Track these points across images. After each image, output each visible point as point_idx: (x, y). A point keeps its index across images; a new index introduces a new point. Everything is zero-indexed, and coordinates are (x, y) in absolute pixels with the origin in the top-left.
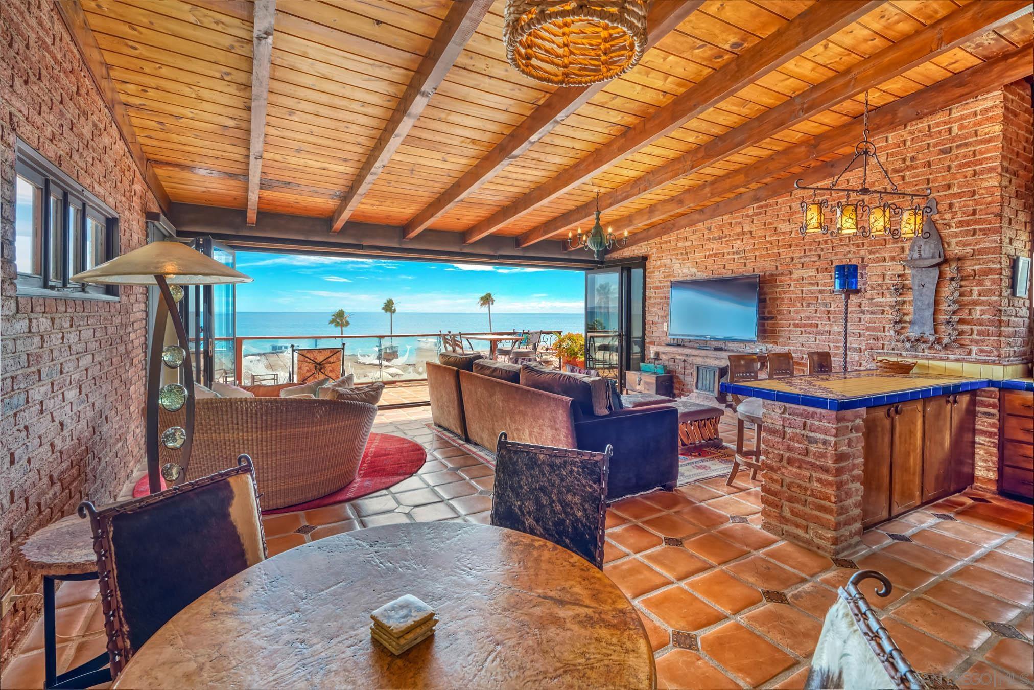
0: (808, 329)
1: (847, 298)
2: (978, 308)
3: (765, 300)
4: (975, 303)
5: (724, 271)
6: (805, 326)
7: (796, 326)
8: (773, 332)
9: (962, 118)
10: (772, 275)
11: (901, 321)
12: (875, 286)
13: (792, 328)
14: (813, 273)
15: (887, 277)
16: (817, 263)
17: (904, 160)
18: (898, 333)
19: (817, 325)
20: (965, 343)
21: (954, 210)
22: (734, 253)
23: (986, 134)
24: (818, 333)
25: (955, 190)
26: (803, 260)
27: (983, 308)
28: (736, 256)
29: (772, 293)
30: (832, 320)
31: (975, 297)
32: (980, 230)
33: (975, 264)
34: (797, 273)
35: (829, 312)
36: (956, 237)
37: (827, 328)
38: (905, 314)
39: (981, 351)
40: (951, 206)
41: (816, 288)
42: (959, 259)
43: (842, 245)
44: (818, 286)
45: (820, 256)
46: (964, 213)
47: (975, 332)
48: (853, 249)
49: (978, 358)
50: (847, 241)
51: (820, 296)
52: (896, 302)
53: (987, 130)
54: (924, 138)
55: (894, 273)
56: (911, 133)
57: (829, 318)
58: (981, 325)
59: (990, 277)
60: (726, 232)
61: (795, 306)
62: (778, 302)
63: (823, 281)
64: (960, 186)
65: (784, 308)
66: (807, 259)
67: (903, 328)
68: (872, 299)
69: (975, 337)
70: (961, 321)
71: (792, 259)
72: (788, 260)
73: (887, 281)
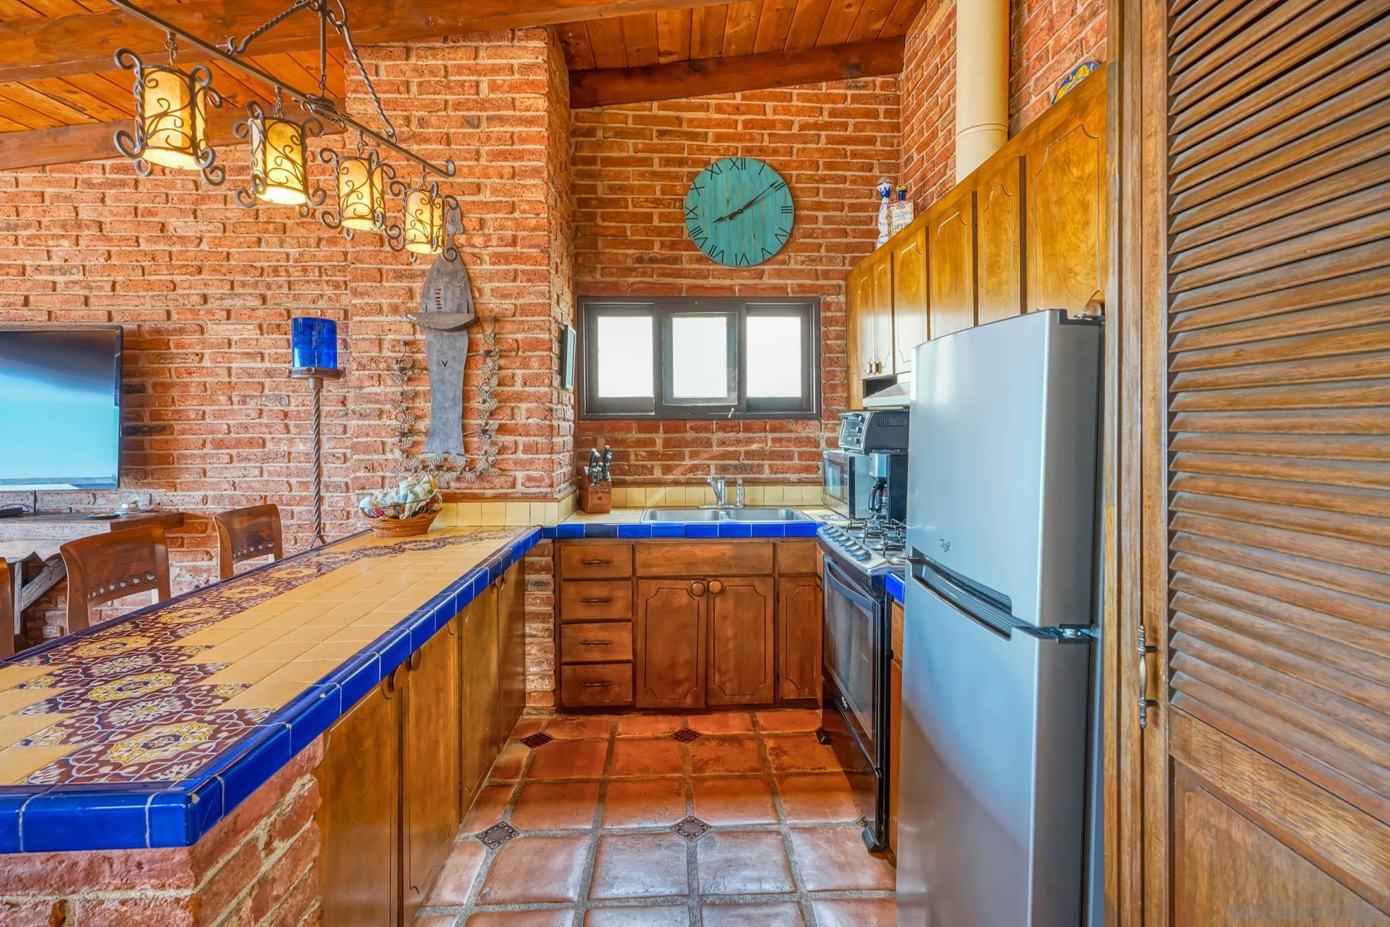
0: (245, 451)
1: (319, 387)
2: (524, 406)
3: (141, 389)
4: (520, 397)
5: (25, 312)
6: (238, 444)
7: (219, 444)
8: (165, 460)
9: (494, 70)
10: (158, 331)
11: (411, 432)
12: (364, 361)
13: (208, 449)
14: (251, 332)
15: (386, 345)
16: (260, 313)
17: (408, 120)
18: (407, 453)
19: (264, 441)
20: (508, 467)
21: (486, 231)
22: (52, 270)
23: (527, 109)
24: (266, 459)
25: (486, 196)
26: (227, 303)
27: (530, 405)
28: (60, 279)
29: (157, 373)
30: (293, 430)
31: (518, 387)
32: (523, 272)
33: (518, 331)
34: (218, 331)
35: (286, 415)
36: (491, 280)
37: (284, 448)
38: (418, 418)
39: (529, 479)
40: (482, 223)
41: (259, 365)
42: (496, 320)
44: (263, 360)
45: (264, 299)
46: (501, 239)
47: (521, 448)
49: (526, 490)
51: (267, 382)
52: (402, 394)
53: (529, 103)
54: (439, 88)
55: (398, 337)
56: (418, 71)
57: (287, 426)
58: (527, 435)
59: (537, 353)
60: (28, 215)
61: (214, 402)
62: (175, 393)
63: (272, 351)
64: (495, 191)
65: (191, 407)
66: (238, 302)
67: (415, 444)
68: (361, 388)
69: (521, 456)
70: (502, 429)
71: (205, 299)
72: (196, 299)
73: (387, 353)
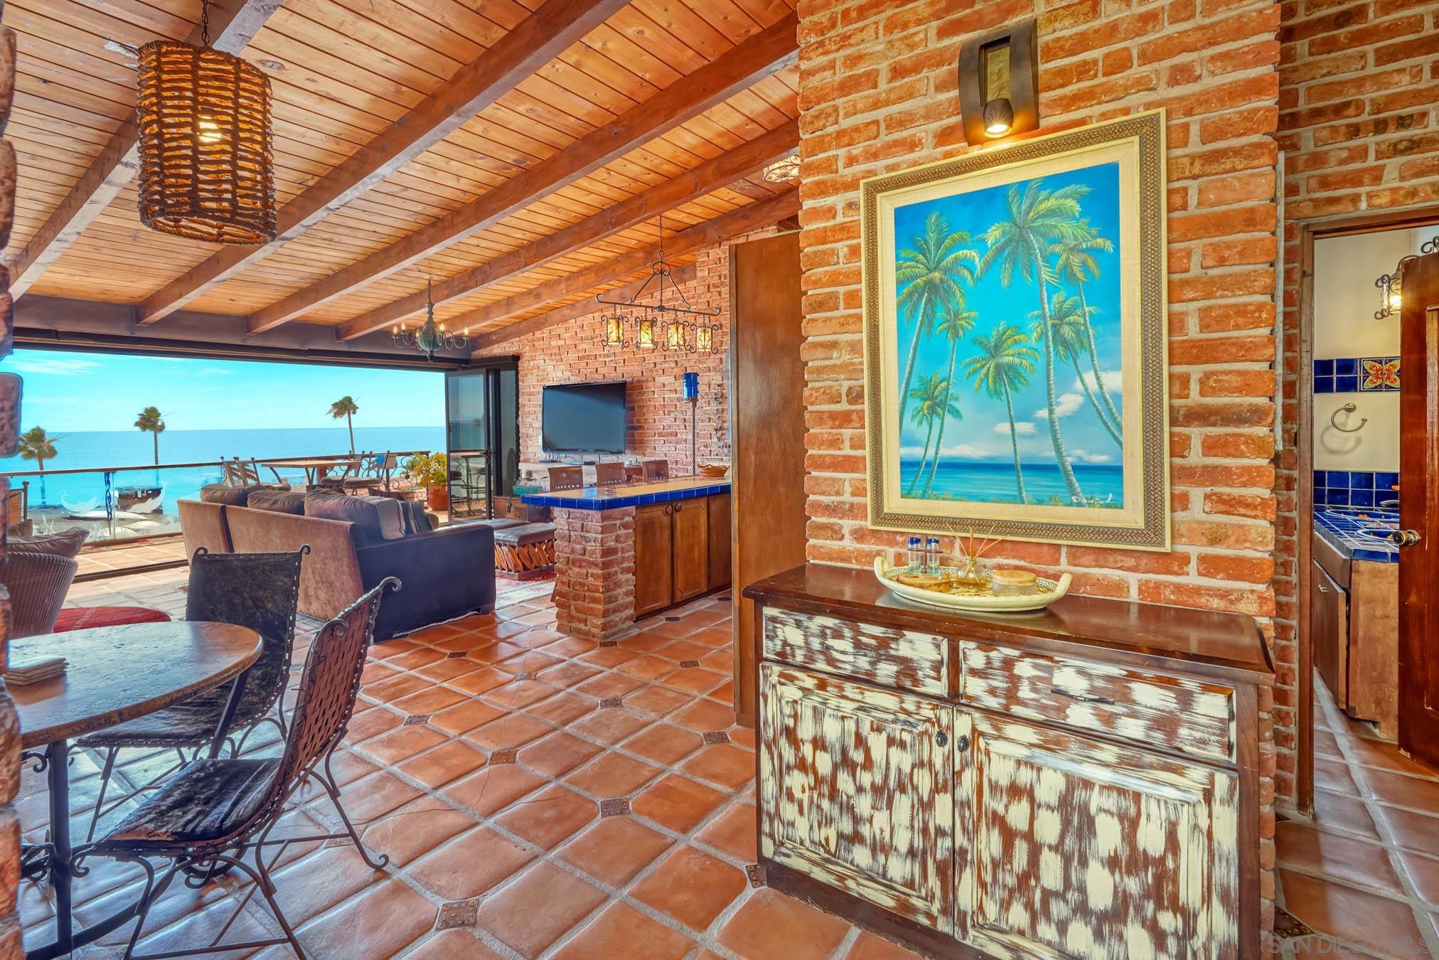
0: (670, 438)
1: (693, 406)
3: (633, 409)
5: (597, 376)
6: (667, 435)
7: (661, 435)
8: (641, 442)
10: (638, 381)
11: (721, 429)
13: (656, 438)
14: (672, 380)
15: (712, 386)
16: (675, 370)
17: (720, 276)
18: (719, 439)
19: (677, 433)
22: (605, 356)
24: (677, 443)
26: (663, 366)
28: (607, 359)
29: (639, 401)
30: (688, 427)
34: (661, 379)
35: (685, 420)
37: (684, 437)
38: (723, 422)
41: (674, 396)
45: (676, 362)
51: (678, 404)
52: (716, 410)
55: (716, 383)
57: (685, 426)
60: (597, 332)
61: (658, 414)
62: (645, 410)
63: (678, 389)
65: (650, 416)
66: (667, 365)
67: (722, 434)
71: (655, 364)
72: (652, 365)
73: (712, 390)
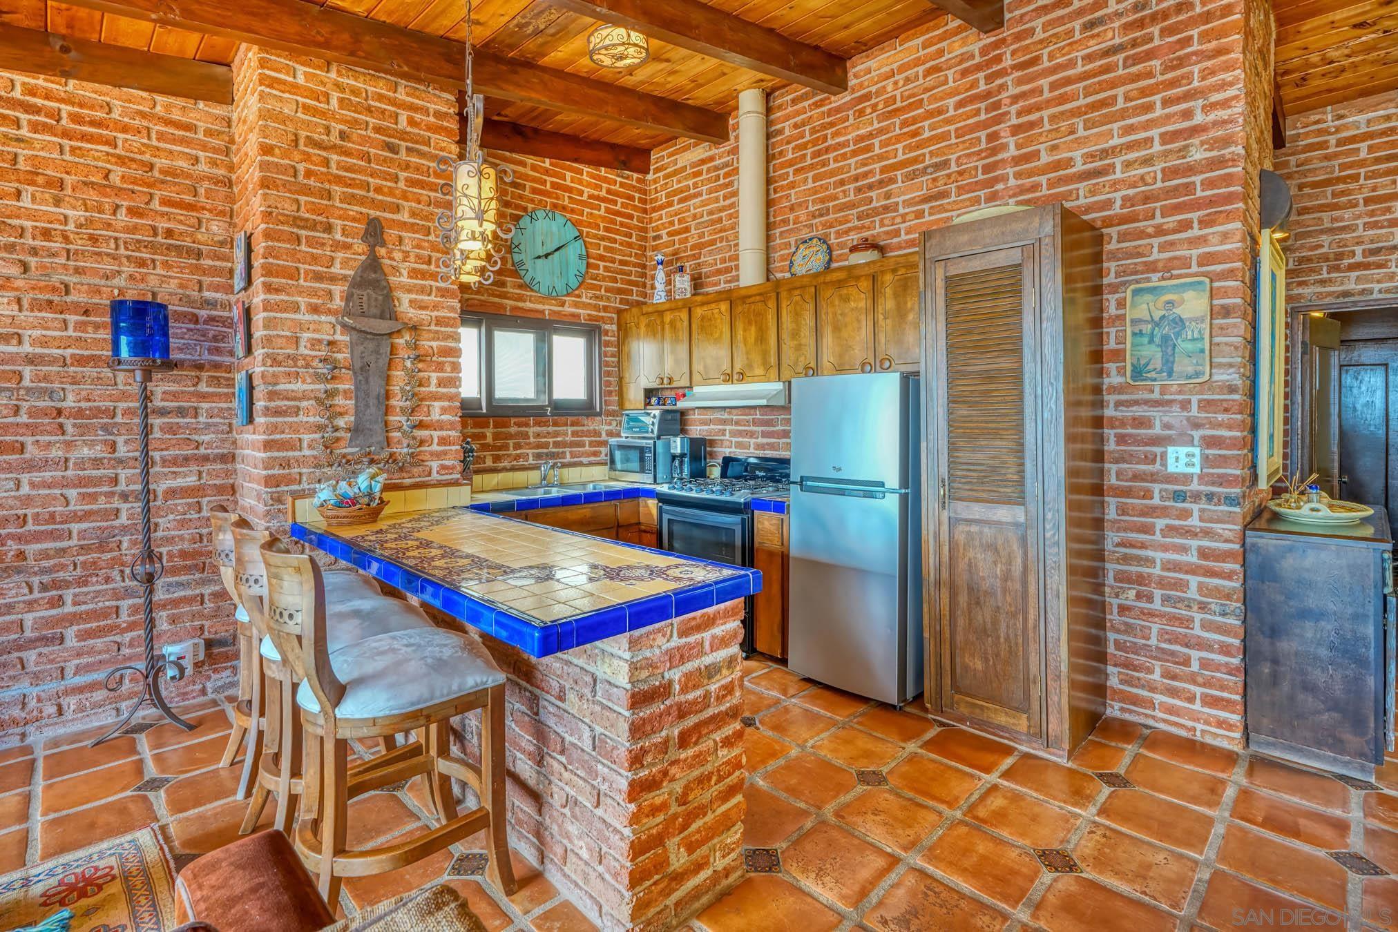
1: (147, 376)
2: (437, 404)
4: (435, 397)
9: (412, 108)
11: (333, 428)
12: (280, 358)
15: (302, 343)
17: (328, 130)
18: (330, 449)
19: (22, 445)
20: (425, 458)
21: (403, 248)
23: (442, 149)
24: (25, 468)
25: (405, 217)
27: (442, 404)
30: (69, 428)
31: (433, 388)
32: (438, 289)
33: (433, 339)
35: (59, 412)
36: (409, 291)
37: (56, 453)
39: (443, 467)
40: (401, 239)
41: (12, 349)
42: (414, 328)
43: (99, 254)
44: (20, 343)
45: (25, 267)
46: (418, 256)
47: (436, 440)
48: (128, 269)
49: (440, 478)
50: (112, 245)
51: (27, 371)
52: (326, 392)
53: (444, 144)
54: (359, 109)
55: (317, 336)
57: (61, 426)
58: (442, 429)
59: (449, 359)
63: (37, 333)
64: (413, 214)
68: (276, 384)
69: (435, 447)
70: (421, 425)
73: (303, 351)
